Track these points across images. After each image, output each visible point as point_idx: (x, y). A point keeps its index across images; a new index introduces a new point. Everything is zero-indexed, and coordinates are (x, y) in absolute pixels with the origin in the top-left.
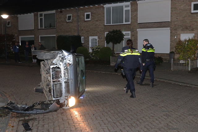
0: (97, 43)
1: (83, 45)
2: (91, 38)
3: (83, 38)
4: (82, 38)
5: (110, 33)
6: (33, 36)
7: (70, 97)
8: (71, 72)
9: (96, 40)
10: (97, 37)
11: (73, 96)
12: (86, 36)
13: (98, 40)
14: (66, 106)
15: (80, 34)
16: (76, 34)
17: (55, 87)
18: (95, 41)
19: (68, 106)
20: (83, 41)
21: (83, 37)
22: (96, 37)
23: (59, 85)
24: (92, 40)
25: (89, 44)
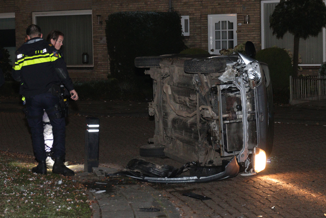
0: (235, 34)
1: (188, 43)
2: (213, 19)
3: (186, 21)
4: (184, 18)
5: (286, 6)
6: (12, 15)
7: (258, 152)
8: (260, 97)
9: (231, 25)
10: (235, 15)
11: (263, 149)
12: (198, 15)
13: (238, 27)
14: (248, 170)
15: (178, 8)
16: (163, 8)
17: (229, 129)
18: (227, 30)
19: (252, 170)
20: (186, 31)
21: (187, 17)
22: (232, 17)
23: (235, 124)
24: (217, 25)
25: (206, 41)
